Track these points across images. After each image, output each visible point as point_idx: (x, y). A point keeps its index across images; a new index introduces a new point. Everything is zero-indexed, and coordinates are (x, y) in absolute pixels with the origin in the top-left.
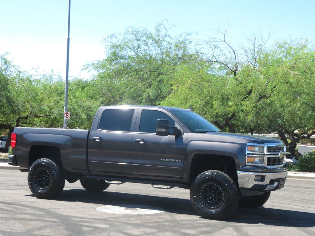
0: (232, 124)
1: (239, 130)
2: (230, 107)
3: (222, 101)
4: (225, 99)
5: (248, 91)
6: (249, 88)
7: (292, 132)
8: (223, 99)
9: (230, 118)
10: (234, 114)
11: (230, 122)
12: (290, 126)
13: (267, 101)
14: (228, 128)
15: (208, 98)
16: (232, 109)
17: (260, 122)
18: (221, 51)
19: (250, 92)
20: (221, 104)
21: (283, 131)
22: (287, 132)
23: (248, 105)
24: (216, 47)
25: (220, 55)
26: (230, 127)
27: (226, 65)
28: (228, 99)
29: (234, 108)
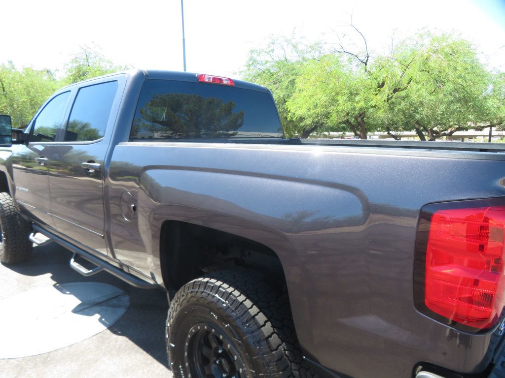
3: (348, 97)
4: (352, 94)
5: (381, 83)
6: (380, 80)
7: (431, 130)
8: (351, 94)
9: (360, 116)
12: (429, 123)
13: (403, 94)
15: (334, 94)
16: (359, 105)
17: (395, 119)
19: (383, 84)
20: (348, 99)
21: (422, 128)
22: (425, 129)
23: (379, 99)
24: (344, 35)
27: (356, 56)
28: (357, 94)
29: (362, 104)
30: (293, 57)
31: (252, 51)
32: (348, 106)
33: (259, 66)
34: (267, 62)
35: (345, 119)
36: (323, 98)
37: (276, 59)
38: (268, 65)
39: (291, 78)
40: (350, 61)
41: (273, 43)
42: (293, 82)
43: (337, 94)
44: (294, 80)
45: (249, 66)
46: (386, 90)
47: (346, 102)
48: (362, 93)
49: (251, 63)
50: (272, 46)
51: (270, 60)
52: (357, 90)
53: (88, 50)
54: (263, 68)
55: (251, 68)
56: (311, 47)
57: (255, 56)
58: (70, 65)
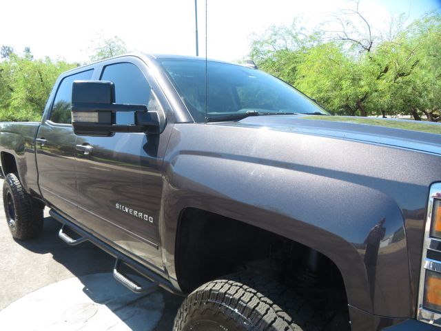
0: (364, 107)
1: (371, 113)
2: (362, 87)
3: (352, 82)
4: (355, 80)
5: (384, 68)
9: (362, 100)
10: (366, 96)
11: (362, 104)
14: (360, 112)
15: (337, 79)
16: (363, 90)
18: (354, 27)
19: (386, 70)
20: (351, 84)
23: (382, 85)
25: (352, 32)
26: (362, 110)
27: (359, 43)
28: (360, 79)
29: (366, 89)
30: (293, 47)
31: (255, 43)
32: (351, 91)
33: (261, 56)
34: (269, 52)
35: (345, 103)
36: (327, 83)
37: (278, 49)
38: (270, 54)
39: (293, 66)
40: (352, 48)
41: (275, 35)
42: (294, 70)
43: (341, 79)
44: (295, 67)
45: (253, 56)
46: (391, 74)
47: (350, 86)
48: (364, 78)
49: (254, 53)
50: (274, 38)
51: (273, 50)
52: (359, 75)
53: (112, 44)
54: (265, 57)
55: (255, 57)
56: (311, 37)
57: (258, 46)
58: (97, 57)
